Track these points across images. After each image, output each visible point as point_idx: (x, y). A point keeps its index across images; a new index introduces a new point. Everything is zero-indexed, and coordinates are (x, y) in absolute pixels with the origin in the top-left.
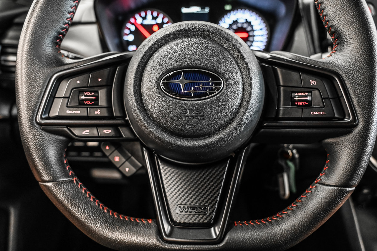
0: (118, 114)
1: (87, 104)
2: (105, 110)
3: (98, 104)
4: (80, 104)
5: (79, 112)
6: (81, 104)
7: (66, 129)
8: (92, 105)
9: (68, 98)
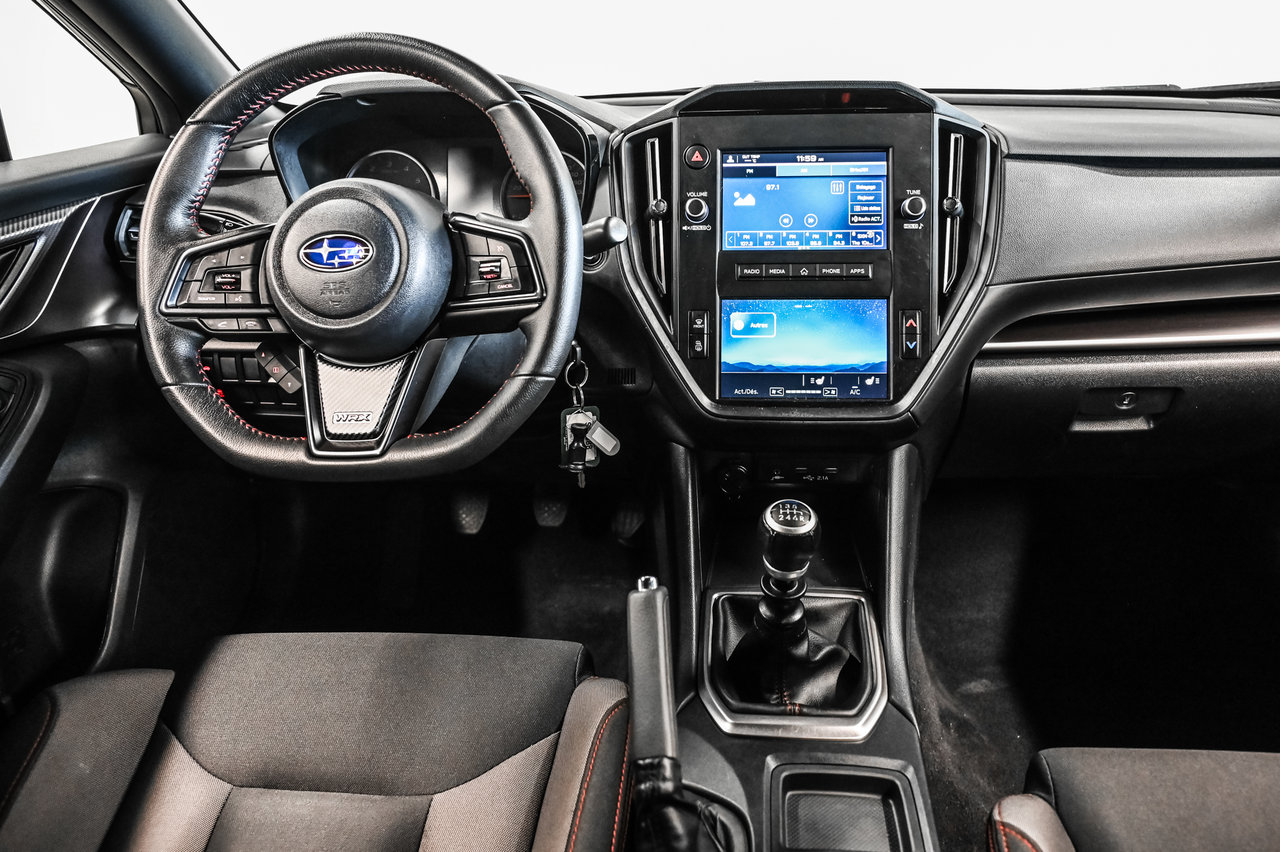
0: (267, 303)
1: (225, 289)
2: (248, 296)
3: (239, 289)
4: (216, 289)
5: (214, 299)
6: (218, 288)
7: (197, 320)
8: (233, 290)
9: (201, 281)
